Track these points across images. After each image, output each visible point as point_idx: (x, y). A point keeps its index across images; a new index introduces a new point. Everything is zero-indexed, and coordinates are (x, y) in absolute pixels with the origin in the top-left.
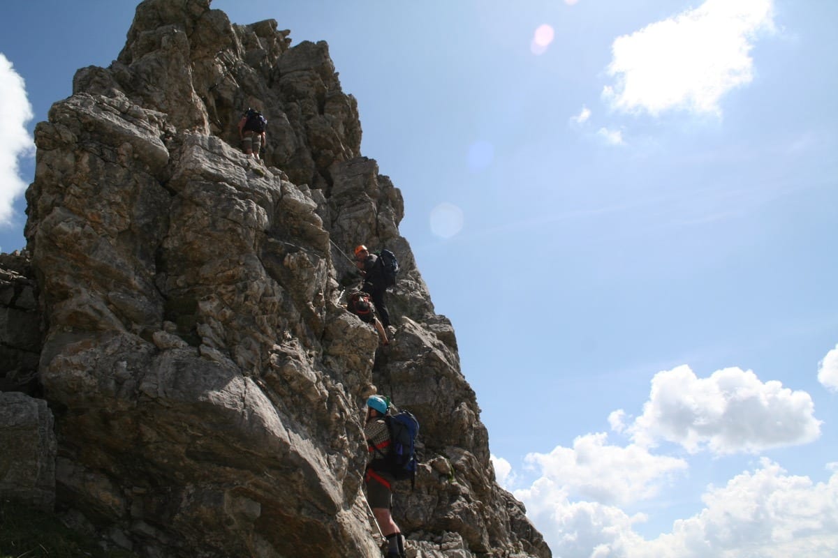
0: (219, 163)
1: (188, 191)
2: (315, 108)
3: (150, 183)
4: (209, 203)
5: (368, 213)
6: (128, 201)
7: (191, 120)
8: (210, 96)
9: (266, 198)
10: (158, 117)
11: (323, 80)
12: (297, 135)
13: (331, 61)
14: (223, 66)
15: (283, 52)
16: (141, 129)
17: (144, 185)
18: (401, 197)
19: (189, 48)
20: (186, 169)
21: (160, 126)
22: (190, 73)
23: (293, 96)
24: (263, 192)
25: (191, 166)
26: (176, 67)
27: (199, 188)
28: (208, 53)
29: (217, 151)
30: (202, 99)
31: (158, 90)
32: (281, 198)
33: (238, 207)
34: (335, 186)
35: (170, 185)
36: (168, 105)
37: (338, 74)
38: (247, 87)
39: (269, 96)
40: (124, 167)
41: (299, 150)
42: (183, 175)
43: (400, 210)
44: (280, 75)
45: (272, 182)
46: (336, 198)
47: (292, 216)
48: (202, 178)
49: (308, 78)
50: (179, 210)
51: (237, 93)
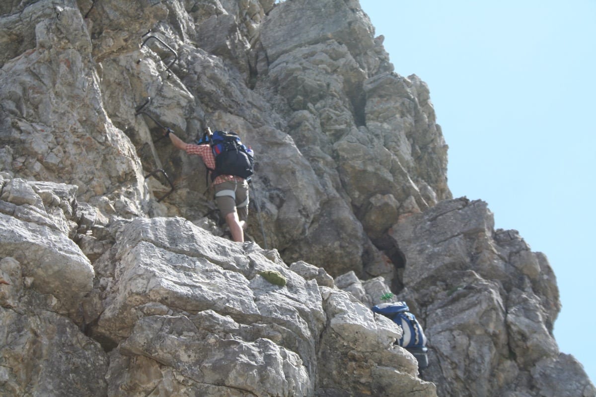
0: (194, 270)
1: (140, 339)
2: (348, 115)
3: (62, 332)
4: (184, 357)
5: (486, 312)
6: (23, 376)
7: (110, 177)
8: (140, 124)
9: (298, 331)
10: (61, 194)
11: (355, 56)
12: (320, 173)
13: (365, 15)
14: (156, 61)
15: (267, 14)
16: (32, 225)
17: (51, 339)
18: (549, 270)
19: (89, 38)
20: (131, 294)
21: (66, 212)
22: (97, 86)
23: (300, 98)
24: (289, 318)
25: (139, 285)
26: (70, 78)
27: (161, 330)
28: (126, 40)
29: (186, 247)
30: (126, 132)
31: (39, 128)
32: (326, 327)
33: (244, 359)
34: (409, 268)
35: (101, 330)
36: (61, 154)
37: (381, 38)
38: (209, 94)
39: (253, 105)
40: (7, 307)
41: (327, 204)
42: (125, 307)
43: (551, 298)
44: (269, 61)
45: (303, 295)
46: (415, 290)
47: (353, 359)
48: (165, 308)
49: (324, 57)
50: (125, 380)
51: (192, 110)
